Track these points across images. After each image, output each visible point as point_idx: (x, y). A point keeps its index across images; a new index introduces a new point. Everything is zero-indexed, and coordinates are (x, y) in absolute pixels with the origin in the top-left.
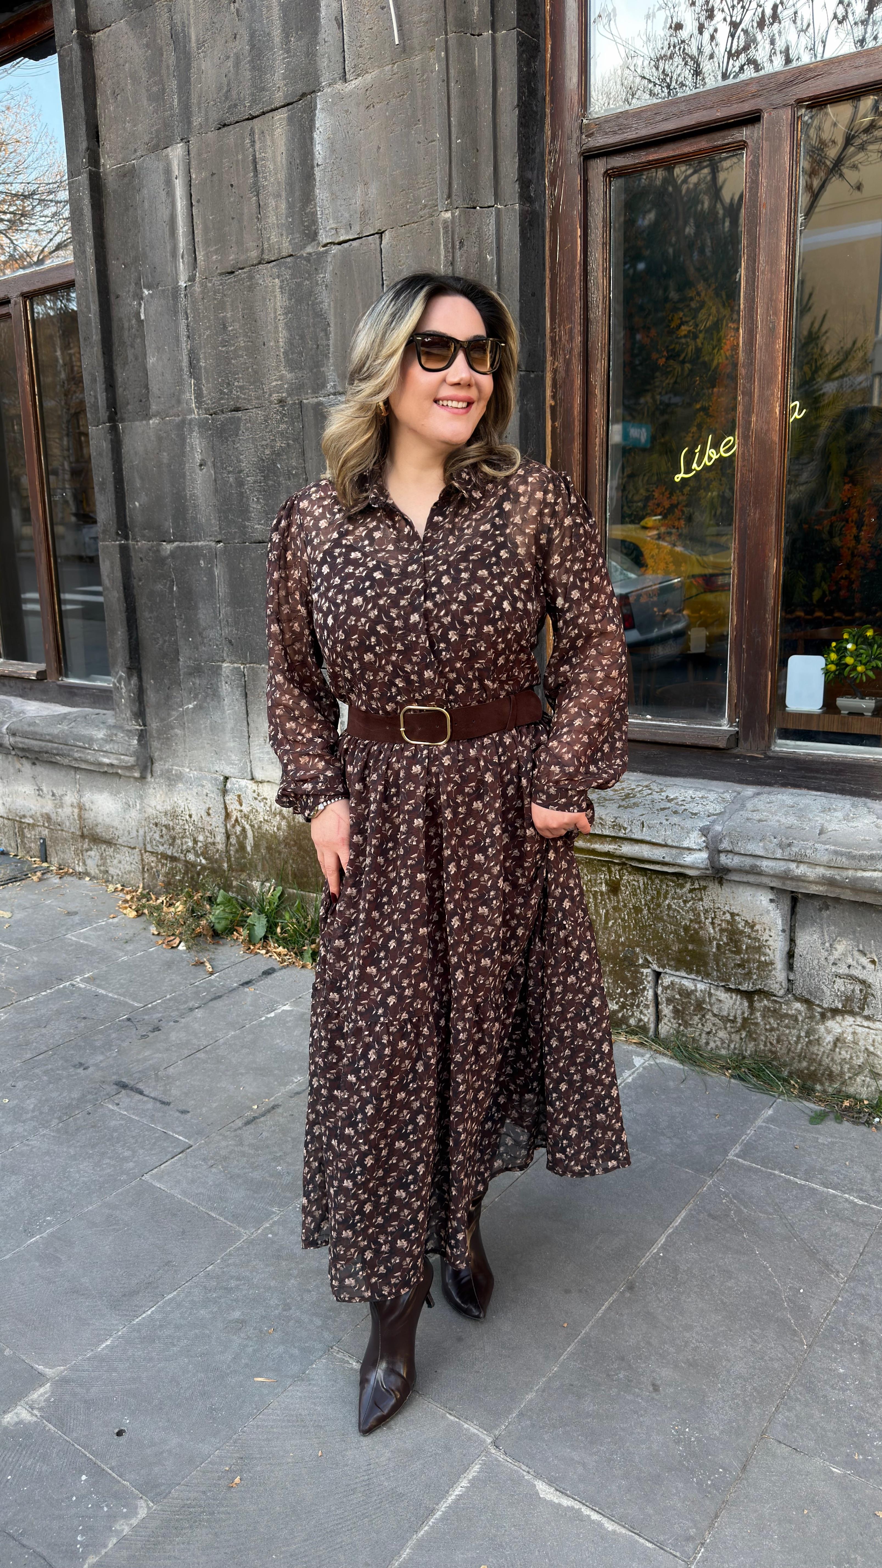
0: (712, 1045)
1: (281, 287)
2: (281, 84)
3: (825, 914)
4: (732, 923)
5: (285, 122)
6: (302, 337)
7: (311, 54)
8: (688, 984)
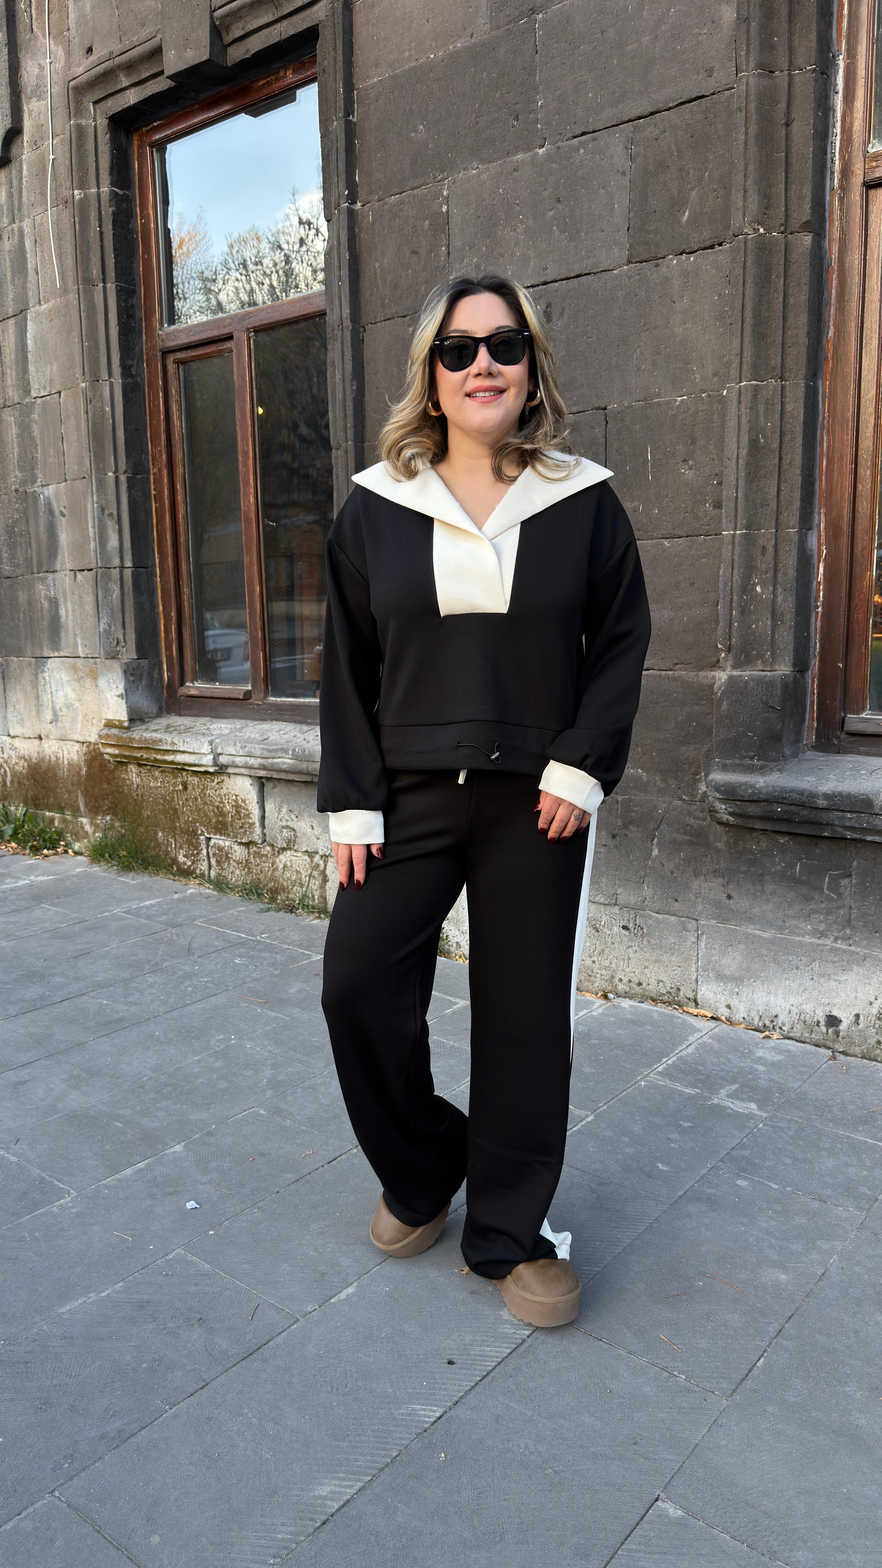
0: (234, 879)
1: (15, 422)
2: (11, 303)
3: (276, 790)
4: (236, 801)
5: (13, 326)
6: (25, 452)
7: (24, 288)
8: (221, 843)
